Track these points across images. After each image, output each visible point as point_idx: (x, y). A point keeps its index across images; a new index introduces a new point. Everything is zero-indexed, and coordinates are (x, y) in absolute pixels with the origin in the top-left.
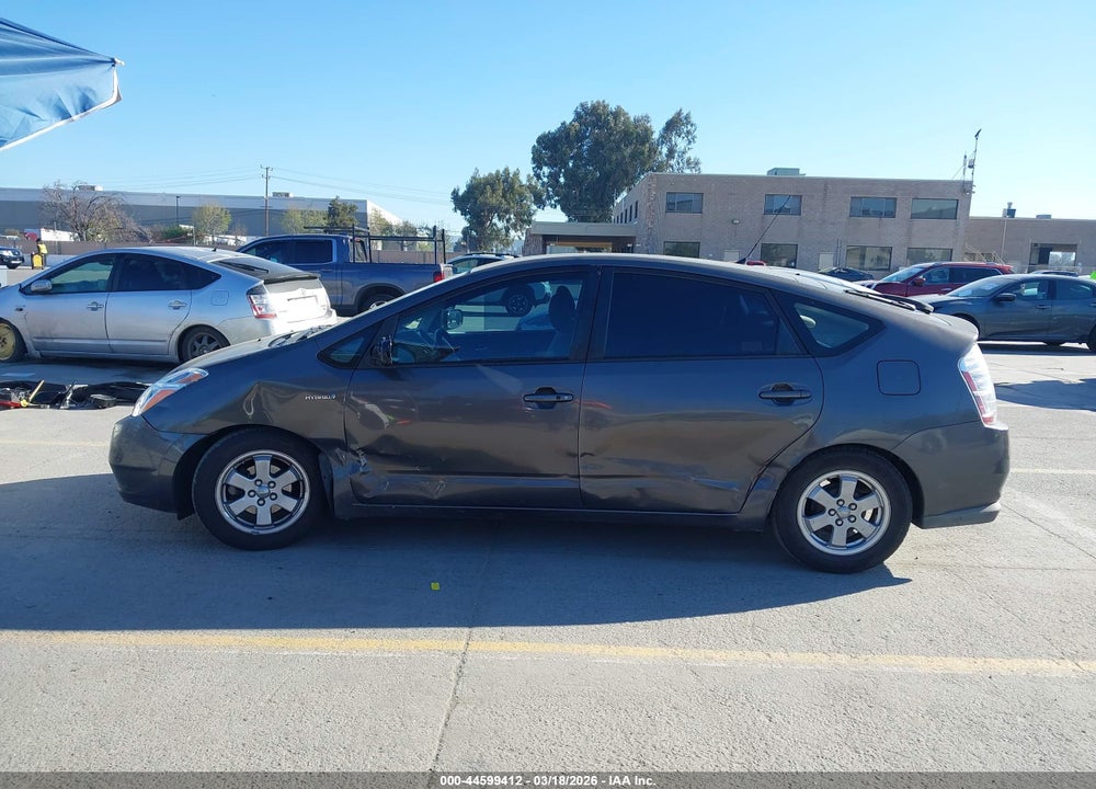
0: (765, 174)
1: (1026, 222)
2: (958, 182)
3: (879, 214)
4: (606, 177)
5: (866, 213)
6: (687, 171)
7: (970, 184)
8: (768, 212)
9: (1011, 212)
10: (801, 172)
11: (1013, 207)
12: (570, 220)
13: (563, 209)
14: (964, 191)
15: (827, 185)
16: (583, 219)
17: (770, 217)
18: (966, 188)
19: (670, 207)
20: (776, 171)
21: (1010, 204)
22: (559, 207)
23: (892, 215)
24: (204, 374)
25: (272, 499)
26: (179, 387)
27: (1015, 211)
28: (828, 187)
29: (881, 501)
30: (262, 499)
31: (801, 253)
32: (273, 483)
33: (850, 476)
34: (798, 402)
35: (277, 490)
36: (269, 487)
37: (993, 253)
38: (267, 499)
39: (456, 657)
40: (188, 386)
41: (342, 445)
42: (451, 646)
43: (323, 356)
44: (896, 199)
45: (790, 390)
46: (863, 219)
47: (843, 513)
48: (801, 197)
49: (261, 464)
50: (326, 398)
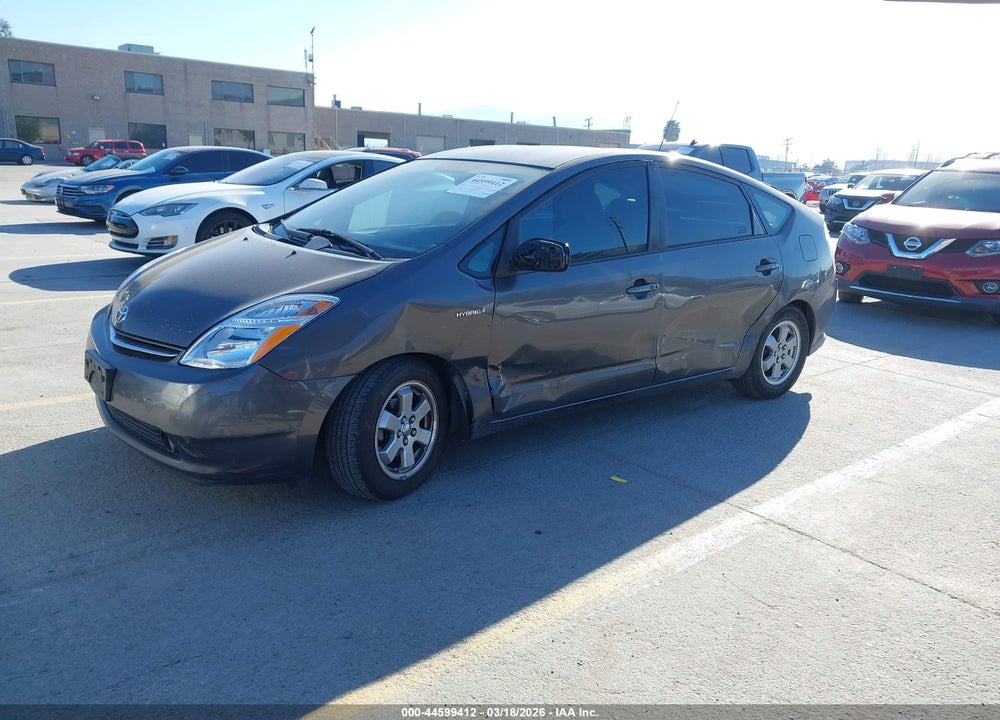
0: (117, 49)
1: (346, 111)
2: (303, 73)
3: (239, 100)
5: (226, 98)
7: (312, 76)
8: (129, 90)
9: (338, 103)
10: (155, 51)
11: (337, 99)
14: (309, 82)
17: (132, 95)
18: (309, 79)
19: (15, 78)
20: (129, 47)
21: (335, 96)
23: (250, 100)
24: (334, 299)
25: (413, 436)
26: (304, 320)
27: (339, 102)
28: (187, 68)
29: (797, 341)
30: (406, 438)
31: (171, 134)
32: (413, 416)
33: (785, 325)
34: (773, 272)
35: (416, 425)
36: (411, 422)
37: (331, 138)
38: (409, 437)
39: (772, 524)
40: (317, 319)
41: (482, 362)
42: (747, 518)
43: (462, 265)
44: (252, 85)
45: (768, 263)
46: (225, 103)
47: (780, 353)
48: (161, 76)
49: (407, 398)
50: (476, 312)
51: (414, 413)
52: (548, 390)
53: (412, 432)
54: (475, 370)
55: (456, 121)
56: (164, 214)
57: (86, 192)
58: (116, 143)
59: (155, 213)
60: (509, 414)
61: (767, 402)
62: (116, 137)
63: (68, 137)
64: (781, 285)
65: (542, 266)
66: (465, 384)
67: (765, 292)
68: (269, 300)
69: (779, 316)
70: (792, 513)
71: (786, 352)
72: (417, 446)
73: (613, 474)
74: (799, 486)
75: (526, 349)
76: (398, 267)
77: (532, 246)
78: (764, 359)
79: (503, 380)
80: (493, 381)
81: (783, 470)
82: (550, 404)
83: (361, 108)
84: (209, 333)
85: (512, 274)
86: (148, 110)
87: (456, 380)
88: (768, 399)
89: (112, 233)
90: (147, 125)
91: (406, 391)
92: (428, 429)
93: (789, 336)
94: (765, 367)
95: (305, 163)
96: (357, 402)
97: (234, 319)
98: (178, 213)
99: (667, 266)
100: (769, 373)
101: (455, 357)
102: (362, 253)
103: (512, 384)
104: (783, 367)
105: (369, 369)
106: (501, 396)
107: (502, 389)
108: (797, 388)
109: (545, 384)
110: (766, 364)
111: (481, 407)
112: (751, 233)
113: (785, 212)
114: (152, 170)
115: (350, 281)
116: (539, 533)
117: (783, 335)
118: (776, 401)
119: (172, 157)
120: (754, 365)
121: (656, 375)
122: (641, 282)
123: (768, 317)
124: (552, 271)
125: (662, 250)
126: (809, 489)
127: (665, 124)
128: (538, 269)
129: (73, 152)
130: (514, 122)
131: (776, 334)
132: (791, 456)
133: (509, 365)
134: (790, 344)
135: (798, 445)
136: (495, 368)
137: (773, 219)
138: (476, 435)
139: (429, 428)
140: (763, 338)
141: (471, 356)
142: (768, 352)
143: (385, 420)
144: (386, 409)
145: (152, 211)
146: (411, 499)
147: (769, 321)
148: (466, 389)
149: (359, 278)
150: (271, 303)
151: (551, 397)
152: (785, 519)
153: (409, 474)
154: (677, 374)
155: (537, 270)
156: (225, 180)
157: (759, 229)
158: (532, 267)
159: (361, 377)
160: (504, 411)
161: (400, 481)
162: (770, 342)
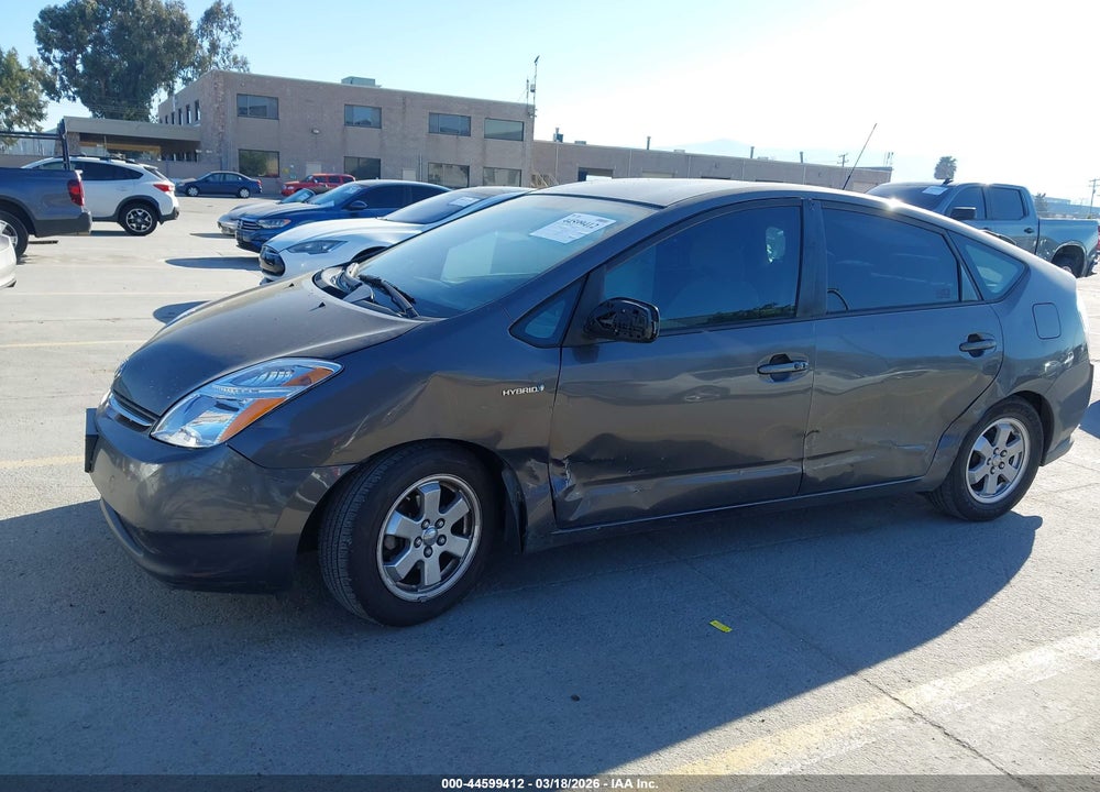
0: (340, 82)
1: (568, 146)
2: (523, 105)
3: (456, 133)
4: (137, 68)
5: (443, 131)
6: (235, 70)
7: (533, 107)
8: (348, 123)
9: (560, 137)
10: (377, 83)
11: (560, 133)
12: (95, 116)
13: (84, 102)
14: (529, 114)
15: (406, 100)
16: (112, 116)
17: (350, 128)
18: (529, 111)
19: (242, 112)
20: (352, 80)
21: (557, 130)
22: (78, 100)
23: (468, 134)
24: (335, 367)
25: (440, 544)
26: (290, 393)
27: (562, 136)
28: (406, 101)
29: (1024, 444)
30: (429, 547)
31: (384, 168)
32: (443, 520)
33: (1005, 425)
34: (986, 352)
35: (446, 530)
36: (437, 527)
37: (550, 175)
38: (435, 546)
39: (921, 723)
40: (310, 390)
41: (541, 454)
42: (888, 707)
43: (517, 330)
44: (470, 118)
45: (980, 340)
46: (443, 137)
47: (998, 460)
48: (380, 109)
49: (431, 497)
50: (531, 390)
51: (442, 515)
52: (640, 494)
53: (440, 540)
54: (532, 463)
55: (688, 156)
56: (311, 252)
57: (265, 226)
58: (330, 177)
59: (303, 250)
60: (580, 523)
61: (973, 525)
62: (332, 172)
63: (287, 170)
64: (999, 368)
65: (621, 334)
66: (517, 480)
67: (976, 377)
68: (258, 365)
69: (996, 411)
70: (959, 707)
71: (1005, 460)
72: (446, 558)
73: (717, 618)
74: (982, 663)
75: (603, 441)
76: (428, 330)
77: (613, 307)
78: (970, 468)
79: (571, 480)
80: (555, 480)
81: (965, 631)
82: (640, 513)
83: (585, 143)
84: (185, 401)
85: (590, 342)
86: (364, 144)
87: (506, 475)
88: (975, 521)
89: (264, 271)
90: (369, 160)
91: (431, 487)
92: (466, 536)
93: (1012, 439)
94: (972, 478)
95: (472, 200)
96: (355, 500)
97: (213, 385)
98: (326, 251)
99: (822, 337)
100: (979, 486)
101: (504, 445)
102: (397, 307)
103: (585, 485)
104: (1001, 479)
105: (372, 457)
106: (567, 499)
107: (570, 489)
108: (1022, 508)
109: (631, 487)
110: (972, 476)
111: (538, 511)
112: (956, 298)
113: (1013, 271)
114: (332, 204)
115: (362, 344)
116: (576, 698)
117: (1003, 437)
118: (986, 525)
119: (352, 191)
120: (955, 474)
121: (802, 483)
122: (784, 359)
123: (976, 413)
124: (634, 341)
125: (819, 317)
126: (998, 669)
127: (938, 161)
128: (616, 338)
129: (288, 186)
130: (755, 157)
131: (991, 436)
132: (983, 611)
133: (578, 460)
134: (1014, 450)
135: (1001, 595)
136: (559, 463)
137: (994, 279)
138: (530, 547)
139: (469, 534)
140: (969, 438)
141: (525, 445)
142: (977, 460)
143: (396, 525)
144: (397, 509)
145: (300, 248)
146: (431, 628)
147: (978, 418)
148: (519, 487)
149: (373, 341)
150: (260, 367)
151: (645, 504)
152: (945, 718)
153: (431, 595)
154: (833, 483)
155: (616, 340)
156: (388, 217)
157: (969, 292)
158: (612, 334)
159: (361, 468)
160: (571, 519)
161: (418, 603)
162: (981, 445)
